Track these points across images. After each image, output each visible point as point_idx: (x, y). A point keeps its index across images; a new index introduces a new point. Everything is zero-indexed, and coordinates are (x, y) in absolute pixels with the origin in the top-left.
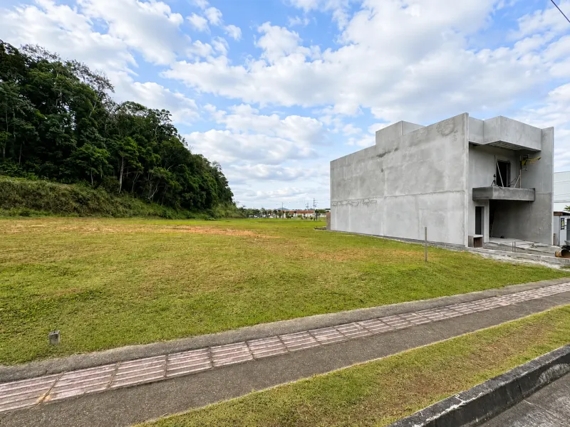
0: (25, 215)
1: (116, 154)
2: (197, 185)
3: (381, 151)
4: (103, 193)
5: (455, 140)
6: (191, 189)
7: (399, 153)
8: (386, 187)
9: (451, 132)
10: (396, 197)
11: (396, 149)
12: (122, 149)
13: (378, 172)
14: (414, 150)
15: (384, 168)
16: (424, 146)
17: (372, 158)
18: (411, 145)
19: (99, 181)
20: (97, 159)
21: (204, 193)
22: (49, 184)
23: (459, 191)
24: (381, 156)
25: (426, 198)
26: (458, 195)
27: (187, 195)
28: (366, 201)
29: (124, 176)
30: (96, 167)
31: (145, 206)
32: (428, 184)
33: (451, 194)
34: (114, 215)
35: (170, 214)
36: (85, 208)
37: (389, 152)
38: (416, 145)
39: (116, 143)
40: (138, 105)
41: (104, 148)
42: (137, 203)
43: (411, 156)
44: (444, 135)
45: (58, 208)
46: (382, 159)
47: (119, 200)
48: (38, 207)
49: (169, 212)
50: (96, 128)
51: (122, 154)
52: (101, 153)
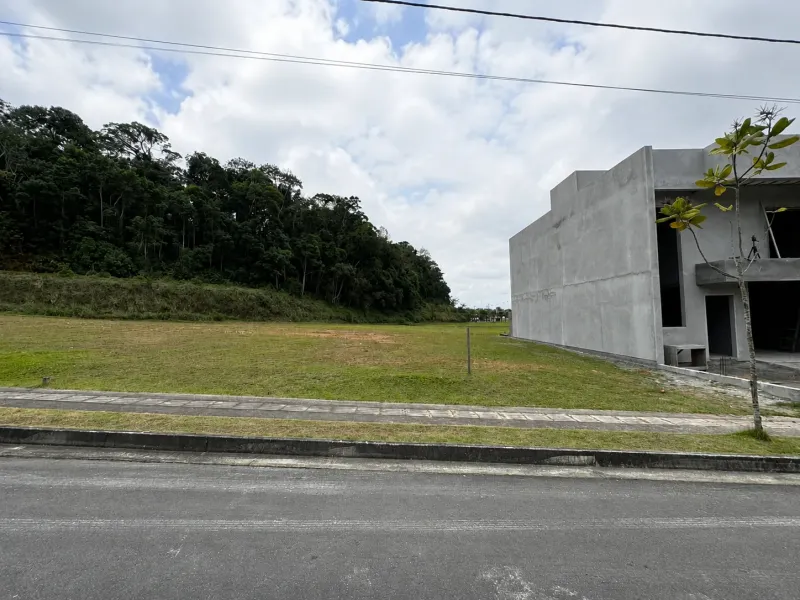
0: (218, 319)
1: (298, 252)
2: (391, 281)
3: (556, 219)
4: (283, 296)
5: (635, 190)
6: (383, 286)
7: (575, 219)
8: (564, 271)
9: (629, 179)
10: (576, 285)
11: (572, 214)
12: (305, 248)
13: (555, 250)
14: (590, 212)
15: (561, 243)
17: (549, 229)
18: (587, 206)
19: (283, 284)
20: (280, 261)
21: (401, 290)
22: (240, 289)
23: (643, 272)
24: (557, 225)
25: (607, 285)
26: (643, 278)
27: (378, 295)
28: (546, 293)
29: (308, 277)
30: (279, 269)
31: (327, 309)
32: (608, 263)
33: (635, 278)
34: (294, 320)
36: (264, 313)
37: (565, 219)
38: (592, 204)
39: (300, 243)
40: (327, 196)
41: (288, 248)
42: (319, 305)
43: (588, 222)
44: (622, 186)
45: (245, 314)
46: (558, 230)
47: (300, 303)
48: (229, 312)
49: (354, 315)
50: (280, 228)
51: (303, 252)
52: (284, 254)
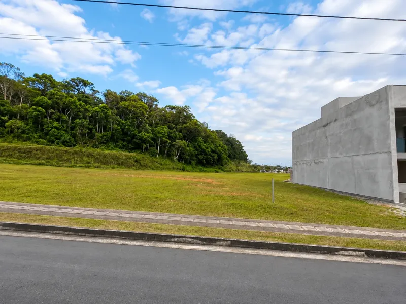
0: (113, 168)
1: (155, 135)
2: (209, 150)
3: (324, 123)
5: (380, 108)
6: (204, 152)
7: (338, 123)
8: (329, 150)
9: (377, 102)
10: (337, 158)
11: (336, 120)
12: (159, 133)
13: (324, 138)
14: (348, 119)
15: (328, 135)
16: (356, 116)
17: (319, 128)
18: (347, 116)
19: (147, 151)
20: (146, 139)
21: (216, 155)
22: (125, 153)
23: (386, 152)
24: (325, 126)
25: (359, 158)
26: (386, 156)
27: (201, 157)
28: (316, 161)
29: (161, 147)
30: (145, 143)
32: (360, 147)
33: (380, 155)
34: (153, 169)
35: (188, 169)
36: (138, 165)
37: (330, 122)
38: (350, 115)
39: (156, 130)
40: (172, 107)
41: (150, 133)
42: (168, 162)
43: (347, 125)
44: (372, 106)
46: (326, 128)
47: (156, 160)
48: (119, 164)
50: (146, 123)
51: (158, 135)
52: (148, 136)
